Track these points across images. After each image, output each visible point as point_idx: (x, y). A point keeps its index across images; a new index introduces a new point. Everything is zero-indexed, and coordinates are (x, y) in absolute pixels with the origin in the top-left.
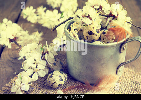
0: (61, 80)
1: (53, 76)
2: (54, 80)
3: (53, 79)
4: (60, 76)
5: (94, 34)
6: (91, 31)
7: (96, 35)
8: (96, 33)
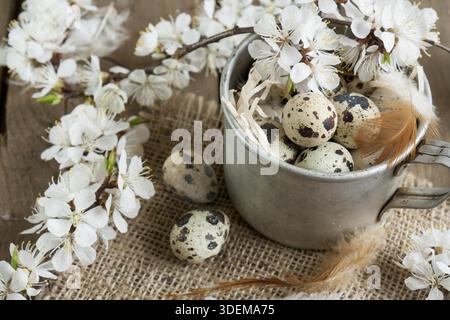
0: (213, 245)
1: (189, 237)
2: (192, 249)
3: (189, 246)
4: (209, 237)
5: (317, 135)
6: (309, 126)
7: (323, 136)
8: (322, 131)
